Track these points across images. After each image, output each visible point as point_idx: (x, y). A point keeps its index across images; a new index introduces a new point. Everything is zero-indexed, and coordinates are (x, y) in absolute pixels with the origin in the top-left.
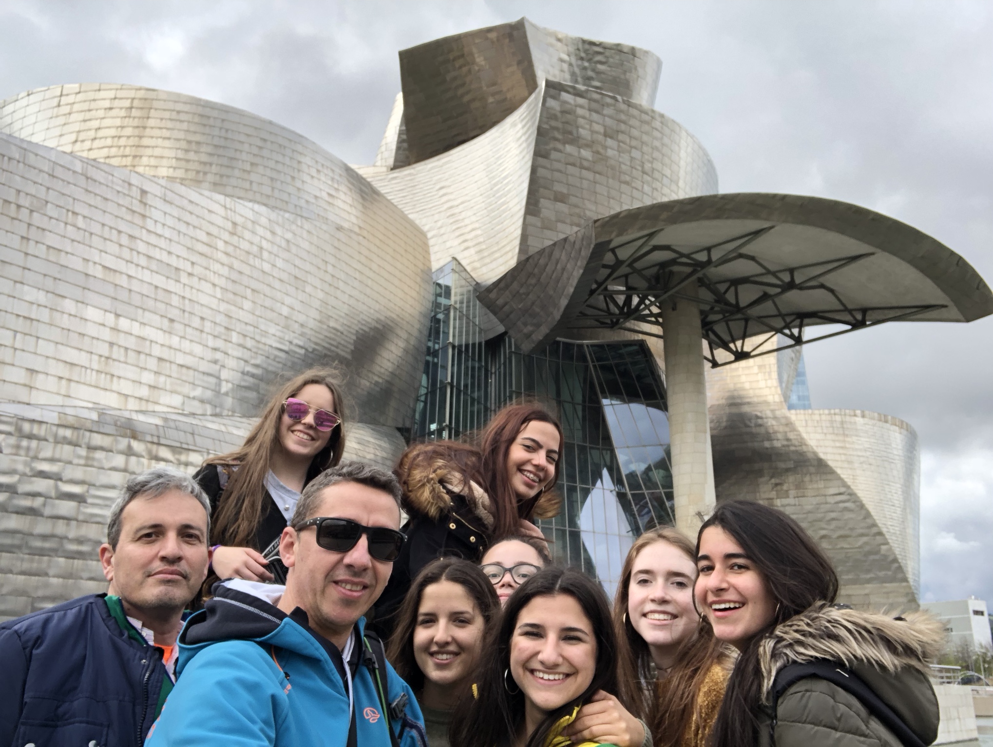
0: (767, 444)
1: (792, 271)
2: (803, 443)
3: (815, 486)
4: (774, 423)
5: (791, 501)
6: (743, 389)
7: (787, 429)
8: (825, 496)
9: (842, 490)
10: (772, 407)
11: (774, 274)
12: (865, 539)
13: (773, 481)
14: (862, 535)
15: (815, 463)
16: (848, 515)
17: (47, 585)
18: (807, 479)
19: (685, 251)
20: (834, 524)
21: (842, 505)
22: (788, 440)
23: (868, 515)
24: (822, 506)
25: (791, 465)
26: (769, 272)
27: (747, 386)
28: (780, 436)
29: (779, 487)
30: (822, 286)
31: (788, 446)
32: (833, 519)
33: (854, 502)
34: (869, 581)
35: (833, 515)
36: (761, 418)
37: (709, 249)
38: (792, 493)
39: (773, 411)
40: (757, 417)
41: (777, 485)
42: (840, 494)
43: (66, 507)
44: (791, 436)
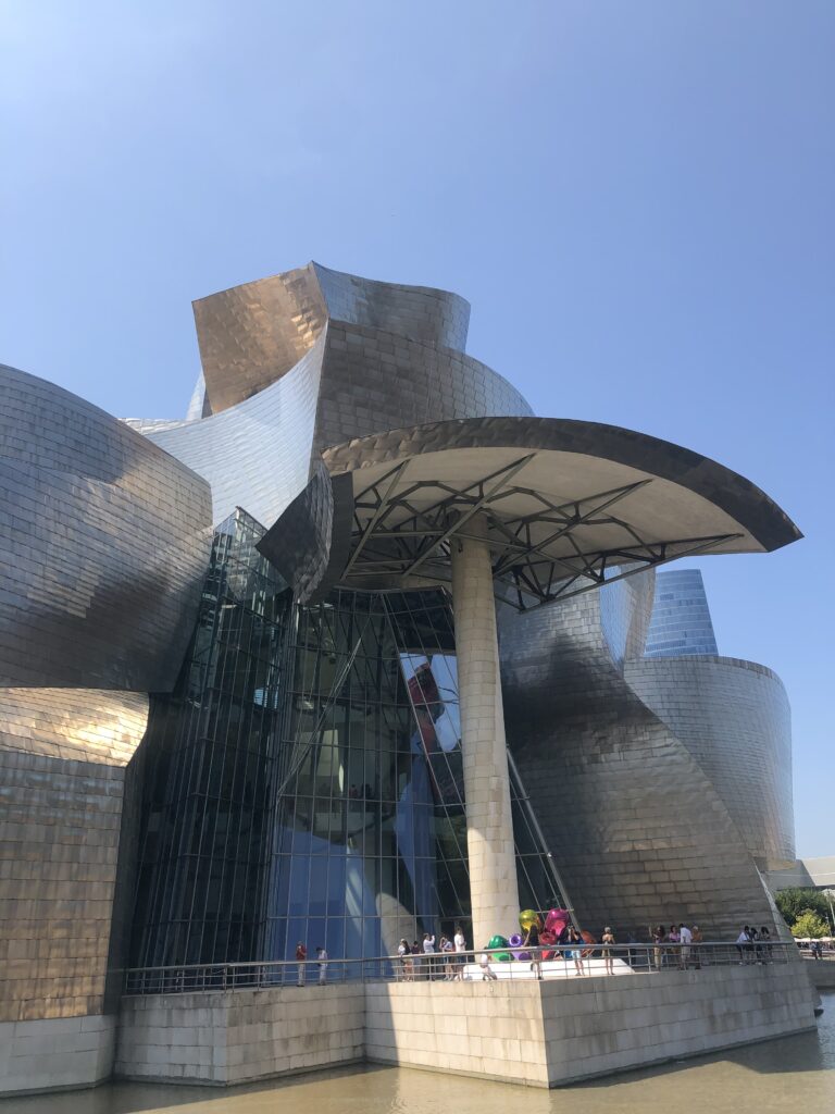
0: (590, 694)
1: (576, 504)
2: (626, 690)
3: (641, 739)
4: (597, 671)
5: (615, 756)
6: (567, 636)
7: (610, 677)
8: (651, 748)
9: (669, 741)
10: (595, 655)
11: (559, 509)
13: (597, 735)
18: (632, 731)
19: (459, 488)
21: (669, 758)
22: (612, 689)
24: (649, 760)
26: (553, 508)
27: (570, 632)
28: (603, 685)
29: (603, 742)
30: (613, 520)
31: (612, 695)
32: (660, 774)
35: (660, 770)
36: (585, 666)
37: (480, 484)
38: (616, 747)
39: (596, 658)
40: (580, 665)
41: (600, 738)
42: (667, 746)
44: (615, 684)
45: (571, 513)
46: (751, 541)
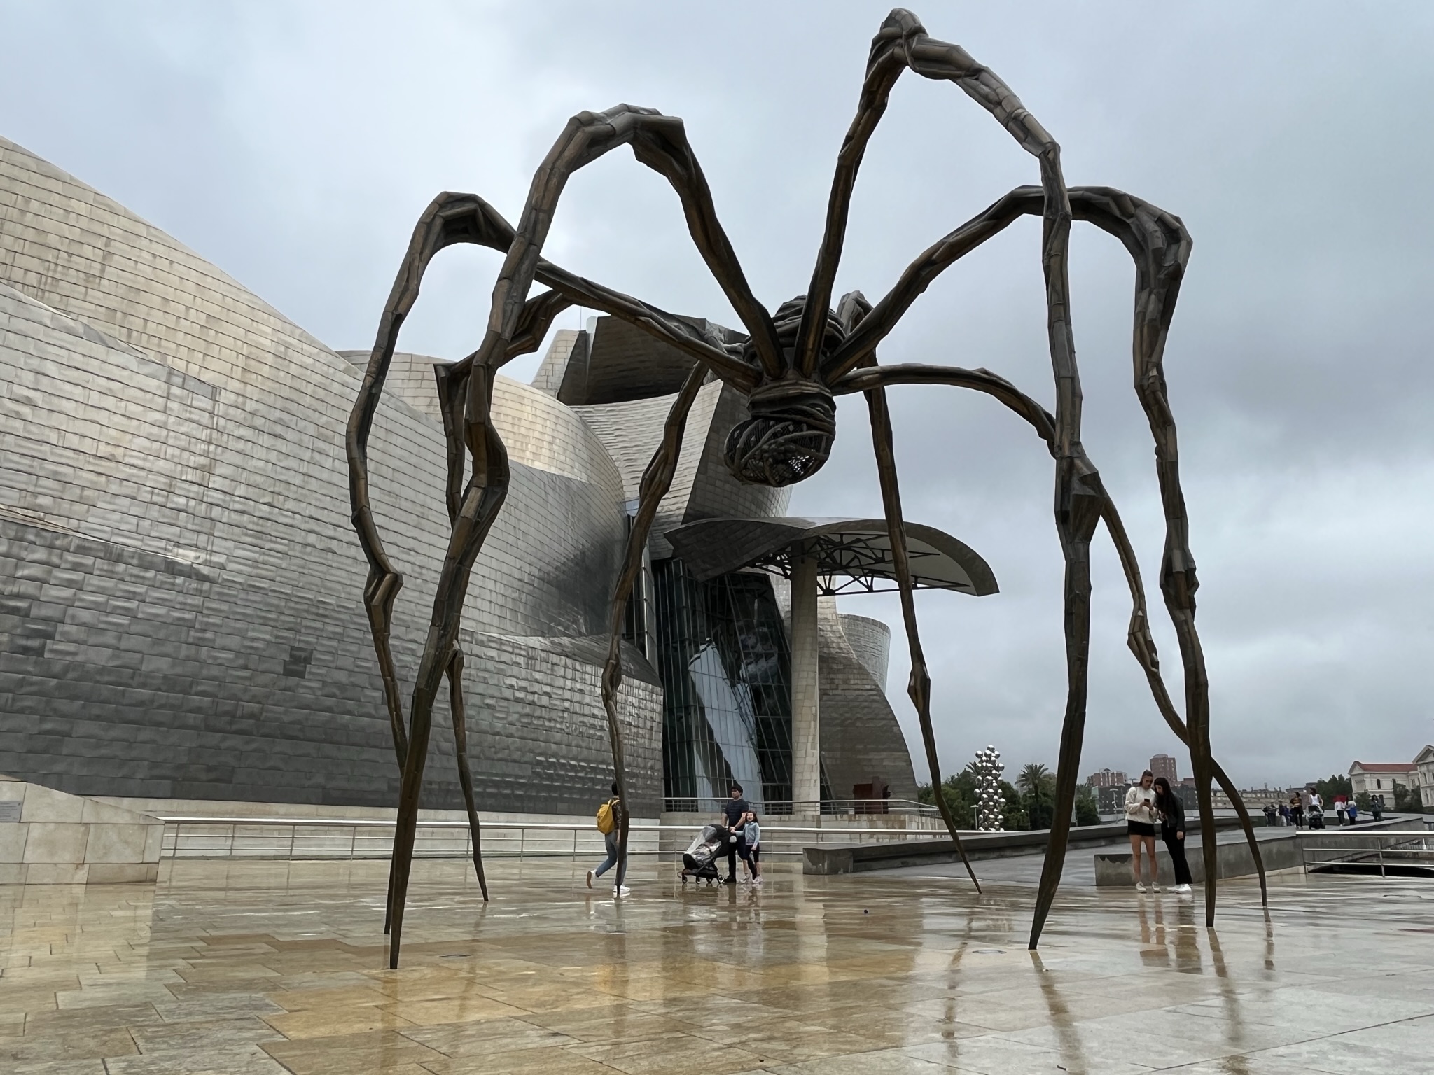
0: (825, 649)
2: (849, 651)
3: (856, 682)
4: (831, 635)
5: (839, 692)
7: (840, 640)
8: (861, 690)
9: (874, 687)
10: (830, 623)
12: (884, 722)
13: (828, 677)
14: (883, 719)
15: (857, 667)
16: (875, 705)
17: (540, 746)
18: (851, 676)
20: (866, 711)
21: (872, 698)
22: (841, 649)
23: (888, 706)
24: (859, 697)
25: (841, 667)
28: (834, 645)
29: (831, 682)
31: (840, 653)
32: (866, 707)
33: (880, 696)
34: (884, 750)
35: (866, 704)
38: (841, 686)
40: (819, 629)
41: (830, 679)
42: (871, 690)
43: (545, 700)
44: (843, 646)
45: (880, 555)
46: (972, 588)
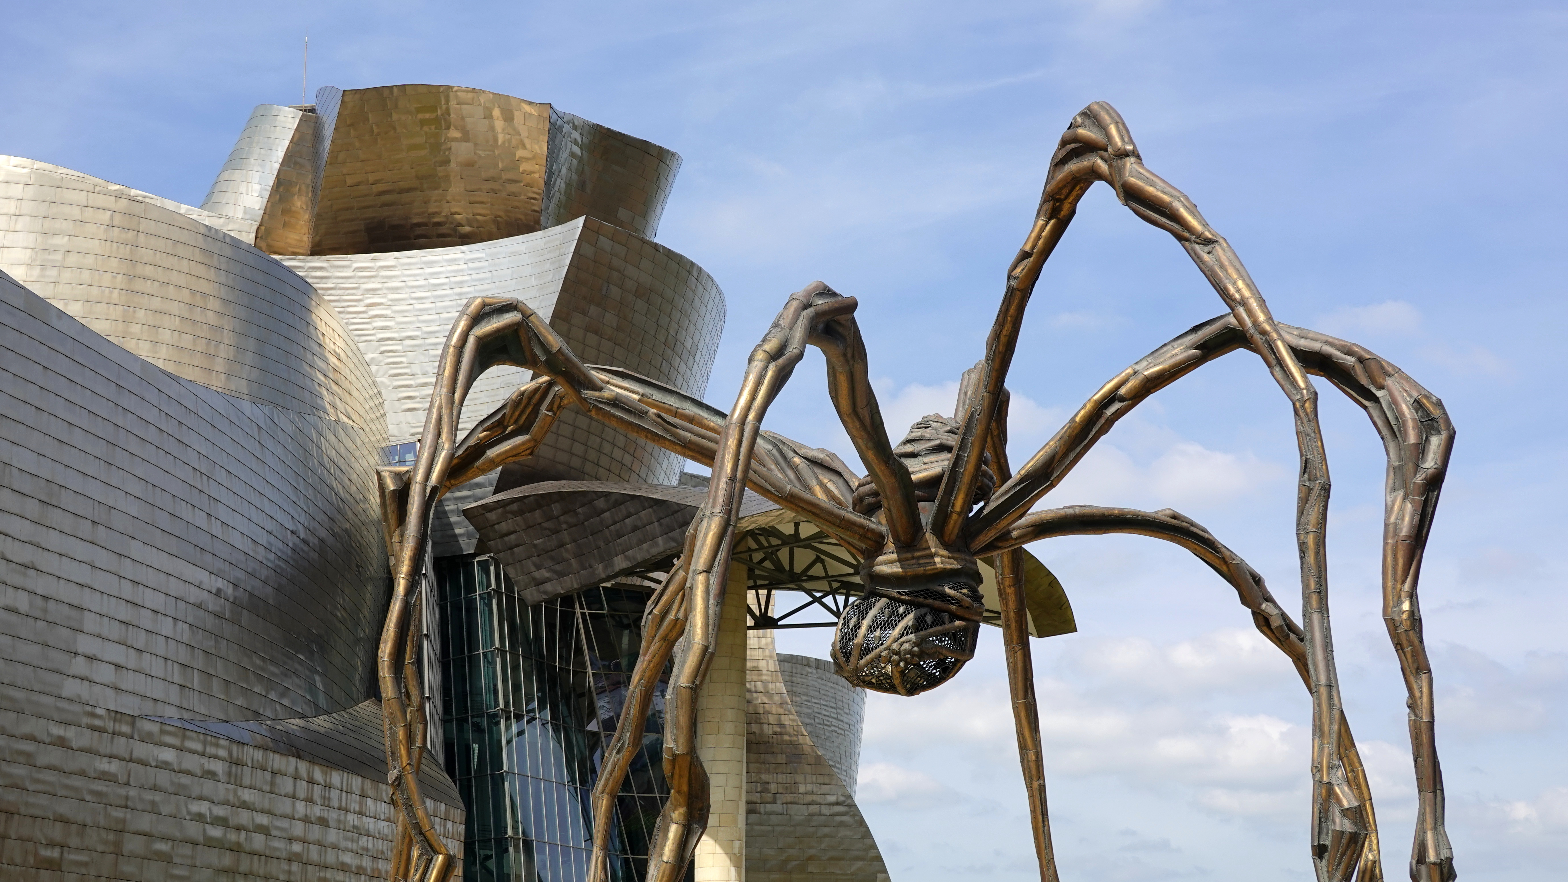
8: (820, 804)
9: (842, 799)
12: (859, 864)
13: (758, 779)
14: (858, 859)
15: (812, 760)
16: (843, 832)
23: (867, 834)
24: (815, 818)
25: (783, 759)
28: (772, 719)
29: (764, 789)
31: (781, 734)
33: (854, 816)
35: (826, 830)
41: (762, 785)
42: (837, 804)
